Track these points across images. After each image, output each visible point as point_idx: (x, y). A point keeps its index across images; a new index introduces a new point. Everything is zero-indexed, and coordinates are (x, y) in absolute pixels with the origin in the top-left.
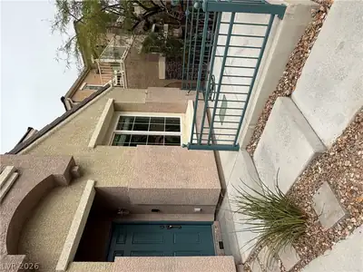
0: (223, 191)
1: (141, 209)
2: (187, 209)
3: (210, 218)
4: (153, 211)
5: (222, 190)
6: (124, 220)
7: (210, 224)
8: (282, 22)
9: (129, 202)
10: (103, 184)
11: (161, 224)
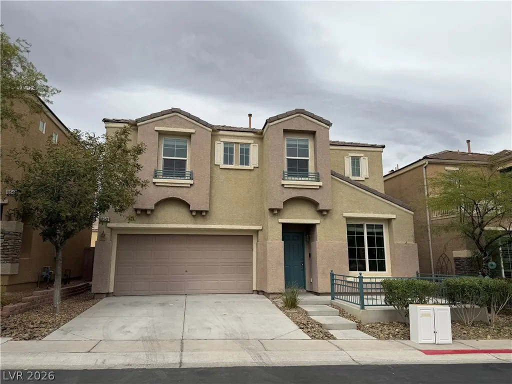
0: (317, 294)
1: (310, 247)
2: (311, 276)
3: (308, 288)
4: (310, 254)
5: (319, 293)
6: (305, 239)
7: (305, 288)
8: (359, 309)
9: (313, 241)
10: (318, 228)
11: (303, 260)
